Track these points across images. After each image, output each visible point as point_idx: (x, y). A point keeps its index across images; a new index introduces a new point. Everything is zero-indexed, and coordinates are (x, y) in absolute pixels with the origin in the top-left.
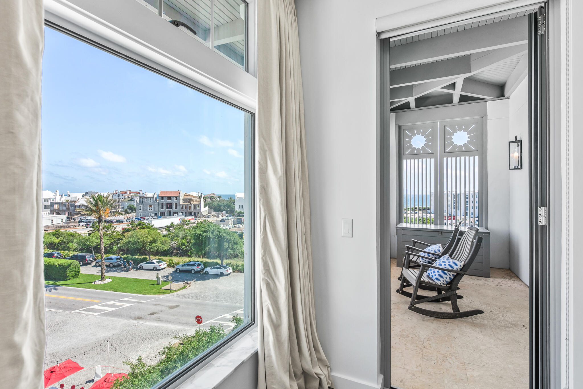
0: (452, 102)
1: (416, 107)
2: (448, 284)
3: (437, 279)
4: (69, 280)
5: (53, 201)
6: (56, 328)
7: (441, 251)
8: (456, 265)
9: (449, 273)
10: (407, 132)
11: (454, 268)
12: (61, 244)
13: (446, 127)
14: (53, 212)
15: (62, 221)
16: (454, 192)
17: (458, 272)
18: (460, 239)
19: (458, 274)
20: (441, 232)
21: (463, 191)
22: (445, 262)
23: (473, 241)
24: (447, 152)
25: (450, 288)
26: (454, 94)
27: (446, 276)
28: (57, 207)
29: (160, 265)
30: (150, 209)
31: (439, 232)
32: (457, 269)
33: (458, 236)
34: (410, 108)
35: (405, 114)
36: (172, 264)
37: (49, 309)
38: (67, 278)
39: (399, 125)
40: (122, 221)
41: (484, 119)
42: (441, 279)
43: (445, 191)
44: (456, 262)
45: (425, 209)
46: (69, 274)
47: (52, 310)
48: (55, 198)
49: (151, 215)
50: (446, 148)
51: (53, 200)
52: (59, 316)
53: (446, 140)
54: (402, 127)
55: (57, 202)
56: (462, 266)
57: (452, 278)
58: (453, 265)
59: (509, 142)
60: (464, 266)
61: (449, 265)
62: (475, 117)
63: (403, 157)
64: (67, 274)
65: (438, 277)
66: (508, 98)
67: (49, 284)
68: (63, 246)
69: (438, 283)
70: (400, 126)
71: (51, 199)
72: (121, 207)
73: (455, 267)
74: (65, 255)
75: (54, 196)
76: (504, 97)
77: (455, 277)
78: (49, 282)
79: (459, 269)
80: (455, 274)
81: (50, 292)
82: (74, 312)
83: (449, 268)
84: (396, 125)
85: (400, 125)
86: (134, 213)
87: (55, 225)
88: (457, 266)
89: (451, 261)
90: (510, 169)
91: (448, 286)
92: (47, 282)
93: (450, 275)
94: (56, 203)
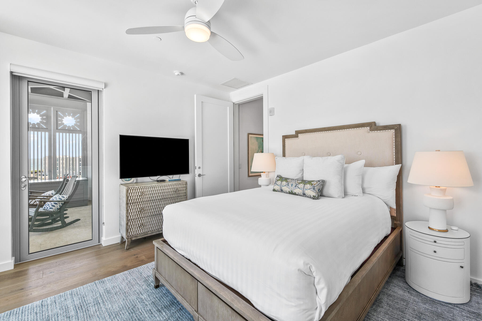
0: (63, 97)
2: (59, 209)
3: (51, 208)
7: (53, 194)
8: (64, 197)
9: (59, 203)
13: (58, 112)
16: (68, 156)
17: (65, 201)
18: (67, 183)
19: (65, 202)
21: (77, 156)
22: (57, 197)
23: (74, 183)
24: (59, 129)
25: (60, 211)
26: (64, 93)
27: (57, 205)
32: (64, 199)
33: (66, 182)
41: (85, 112)
42: (54, 208)
44: (63, 196)
45: (36, 173)
50: (58, 127)
53: (58, 121)
56: (68, 197)
57: (61, 205)
58: (62, 198)
60: (69, 197)
61: (59, 198)
62: (79, 110)
65: (51, 207)
69: (52, 210)
73: (63, 199)
77: (63, 204)
79: (65, 200)
80: (63, 203)
83: (59, 200)
89: (61, 196)
91: (58, 210)
93: (59, 204)
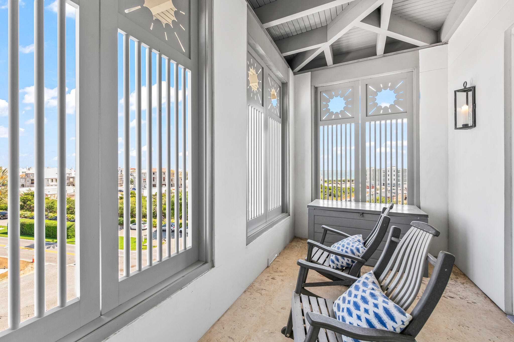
0: (375, 55)
1: (334, 64)
4: (71, 238)
5: (69, 176)
6: (50, 279)
10: (323, 94)
11: (387, 325)
12: (70, 209)
13: (368, 85)
14: (69, 185)
15: (74, 191)
20: (363, 213)
24: (370, 115)
26: (379, 34)
28: (72, 180)
29: (144, 226)
30: (144, 181)
31: (359, 213)
32: (394, 329)
34: (327, 65)
35: (322, 73)
36: (155, 225)
37: (48, 263)
38: (69, 237)
39: (314, 86)
40: (122, 191)
41: (415, 73)
43: (368, 168)
46: (71, 234)
47: (51, 264)
48: (71, 173)
49: (145, 186)
50: (368, 112)
51: (69, 174)
52: (55, 269)
53: (368, 101)
54: (319, 89)
55: (72, 176)
59: (455, 92)
62: (403, 71)
63: (320, 123)
64: (68, 234)
66: (446, 43)
67: (53, 242)
68: (70, 210)
70: (316, 88)
71: (68, 174)
72: (122, 180)
74: (70, 218)
75: (70, 172)
76: (441, 42)
78: (54, 240)
81: (54, 248)
82: (69, 266)
84: (311, 86)
85: (316, 86)
86: (132, 184)
87: (68, 194)
88: (395, 323)
90: (456, 128)
92: (52, 241)
94: (71, 178)
